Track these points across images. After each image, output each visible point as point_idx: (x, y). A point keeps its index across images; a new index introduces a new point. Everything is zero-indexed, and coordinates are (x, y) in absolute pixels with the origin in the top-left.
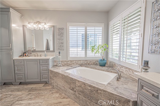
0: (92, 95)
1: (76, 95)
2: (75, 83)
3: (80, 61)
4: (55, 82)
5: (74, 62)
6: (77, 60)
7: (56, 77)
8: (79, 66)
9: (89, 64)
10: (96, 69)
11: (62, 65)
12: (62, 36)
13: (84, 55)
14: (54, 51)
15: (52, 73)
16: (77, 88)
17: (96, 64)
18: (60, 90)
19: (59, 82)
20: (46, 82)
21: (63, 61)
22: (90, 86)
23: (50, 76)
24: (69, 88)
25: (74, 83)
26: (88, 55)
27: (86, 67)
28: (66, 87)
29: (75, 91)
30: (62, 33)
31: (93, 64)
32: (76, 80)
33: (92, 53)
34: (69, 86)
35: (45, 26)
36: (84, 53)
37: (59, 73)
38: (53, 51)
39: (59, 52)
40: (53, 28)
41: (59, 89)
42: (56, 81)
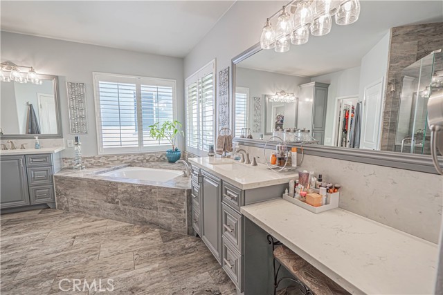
0: (144, 200)
1: (119, 209)
2: (117, 189)
3: (129, 155)
4: (72, 199)
5: (115, 158)
6: (121, 155)
7: (74, 188)
8: (125, 167)
9: (148, 161)
10: (160, 168)
11: (84, 166)
12: (81, 102)
13: (137, 143)
14: (60, 135)
15: (63, 181)
16: (120, 196)
17: (164, 161)
18: (84, 212)
19: (81, 196)
20: (46, 204)
21: (87, 158)
22: (140, 186)
23: (57, 189)
24: (105, 201)
25: (114, 189)
26: (144, 142)
27: (140, 166)
28: (98, 202)
29: (117, 203)
30: (81, 96)
31: (157, 161)
32: (117, 183)
33: (151, 138)
34: (105, 198)
35: (32, 75)
36: (137, 139)
37: (81, 179)
38: (58, 134)
39: (77, 139)
40: (54, 81)
41: (82, 209)
42: (72, 197)
